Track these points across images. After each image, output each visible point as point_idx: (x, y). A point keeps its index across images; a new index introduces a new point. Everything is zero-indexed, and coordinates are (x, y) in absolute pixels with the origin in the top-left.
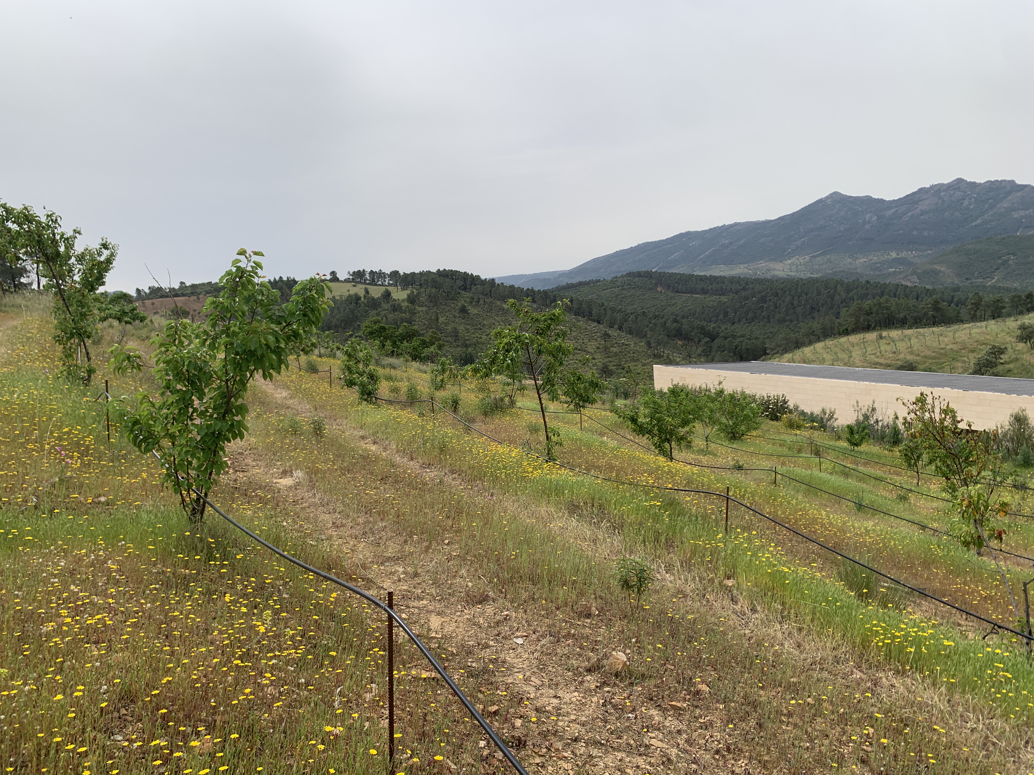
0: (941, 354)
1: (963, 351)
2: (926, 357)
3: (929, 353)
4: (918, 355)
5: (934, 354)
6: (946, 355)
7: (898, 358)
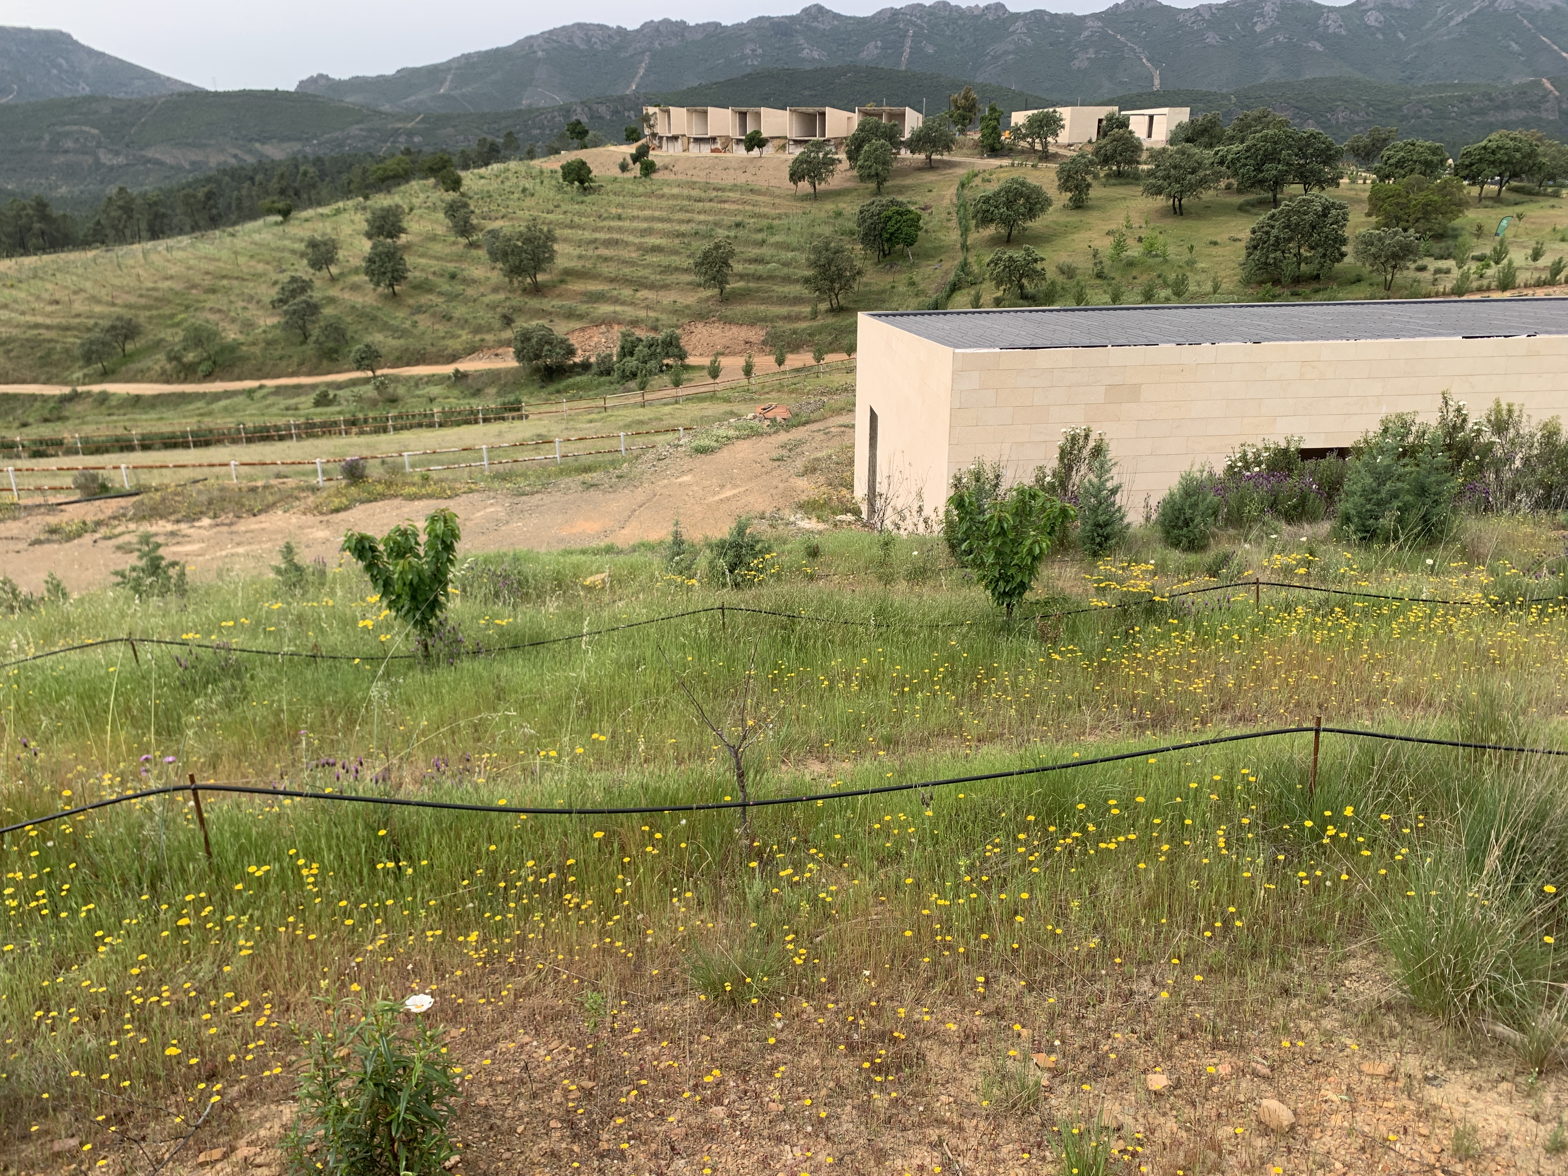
0: (157, 299)
1: (194, 291)
2: (130, 306)
3: (132, 299)
4: (113, 305)
5: (143, 301)
6: (169, 302)
7: (74, 312)
